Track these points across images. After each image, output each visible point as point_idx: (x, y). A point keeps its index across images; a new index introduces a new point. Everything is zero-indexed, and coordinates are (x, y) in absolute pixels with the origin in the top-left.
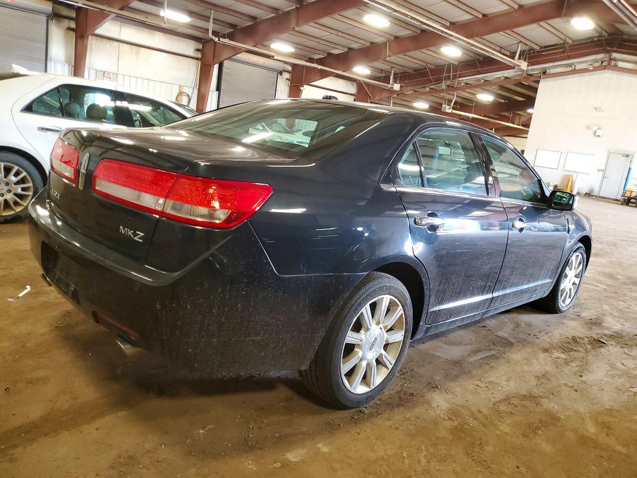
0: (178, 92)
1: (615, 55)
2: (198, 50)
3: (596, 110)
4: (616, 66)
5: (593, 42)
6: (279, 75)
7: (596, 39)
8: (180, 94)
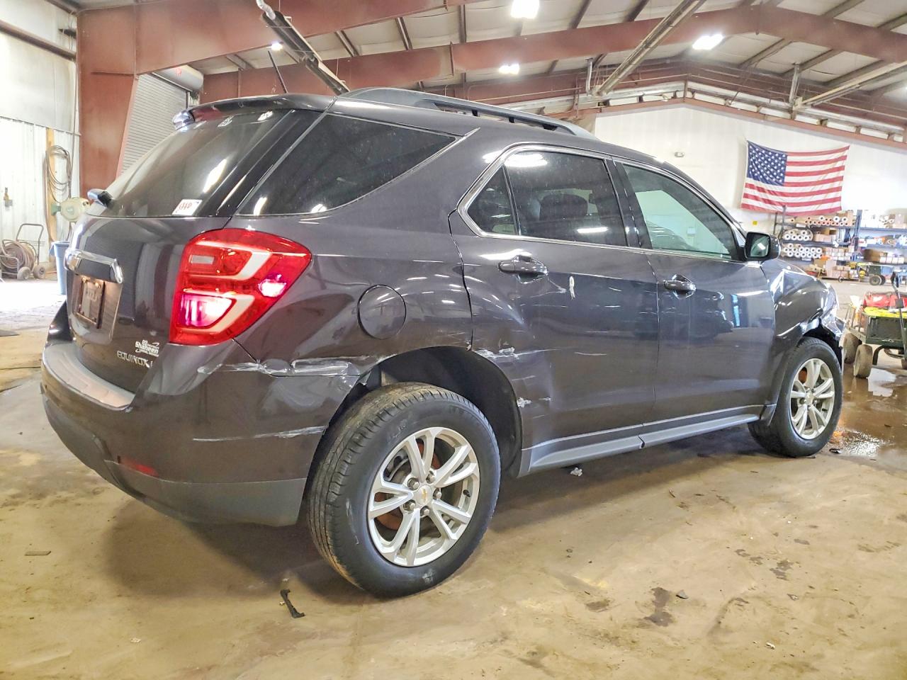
0: (44, 148)
1: (691, 85)
2: (69, 33)
3: (676, 155)
4: (693, 98)
5: (664, 65)
6: (189, 97)
7: (668, 61)
8: (51, 151)
